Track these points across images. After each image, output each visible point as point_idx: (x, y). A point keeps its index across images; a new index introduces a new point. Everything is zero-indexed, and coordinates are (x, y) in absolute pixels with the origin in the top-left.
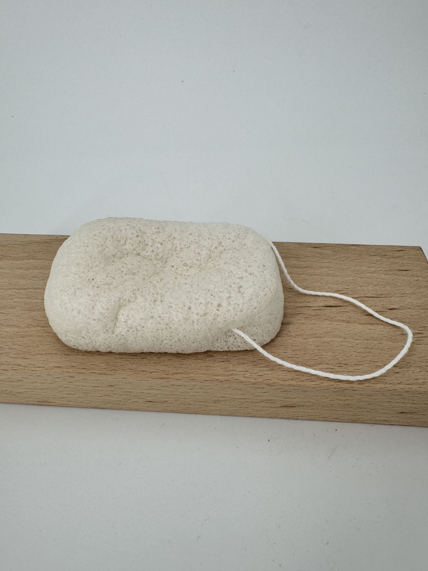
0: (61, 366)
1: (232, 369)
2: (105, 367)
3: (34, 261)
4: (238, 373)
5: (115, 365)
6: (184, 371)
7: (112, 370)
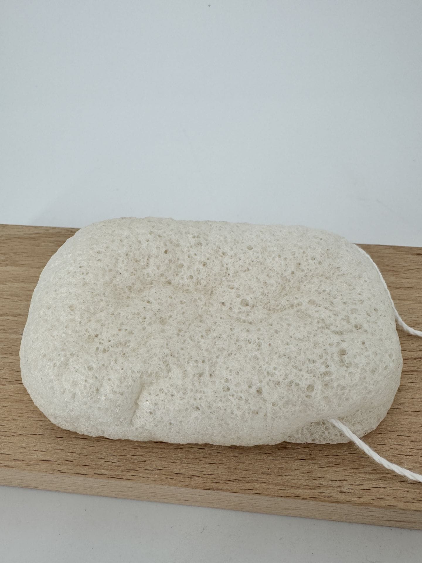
0: (49, 458)
1: (319, 475)
2: (118, 464)
3: (14, 268)
4: (330, 483)
5: (132, 461)
6: (243, 476)
7: (128, 470)
